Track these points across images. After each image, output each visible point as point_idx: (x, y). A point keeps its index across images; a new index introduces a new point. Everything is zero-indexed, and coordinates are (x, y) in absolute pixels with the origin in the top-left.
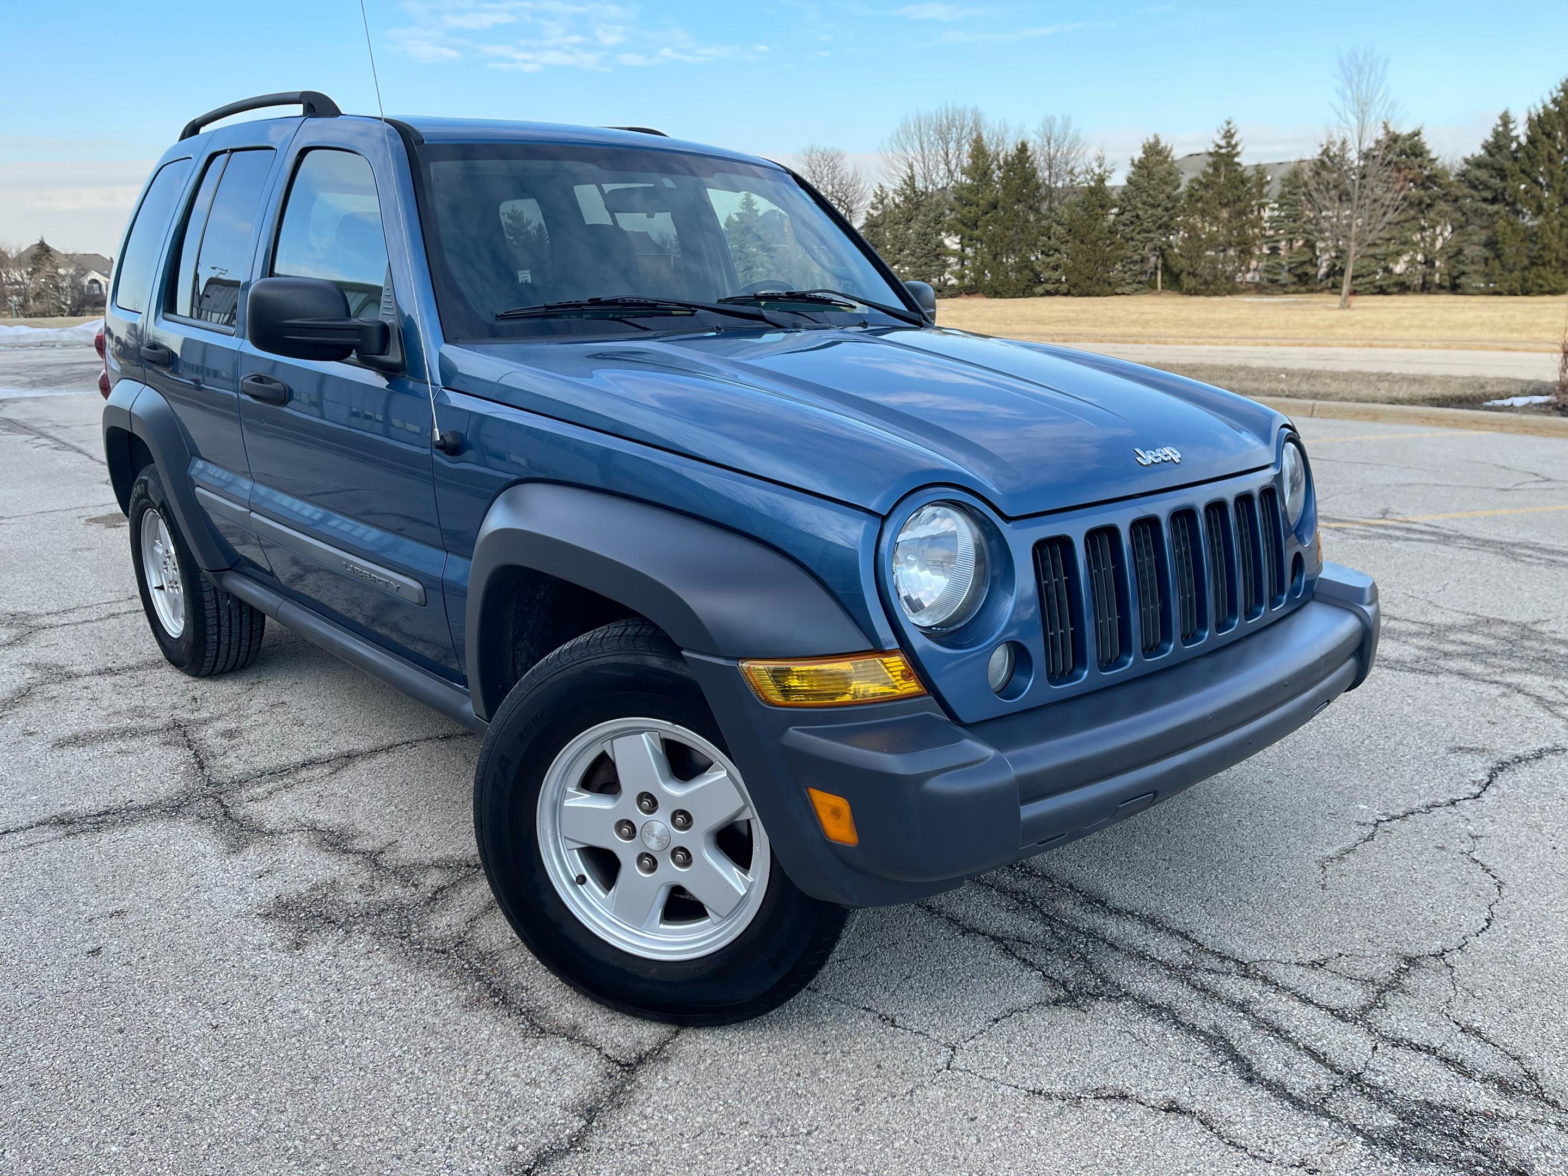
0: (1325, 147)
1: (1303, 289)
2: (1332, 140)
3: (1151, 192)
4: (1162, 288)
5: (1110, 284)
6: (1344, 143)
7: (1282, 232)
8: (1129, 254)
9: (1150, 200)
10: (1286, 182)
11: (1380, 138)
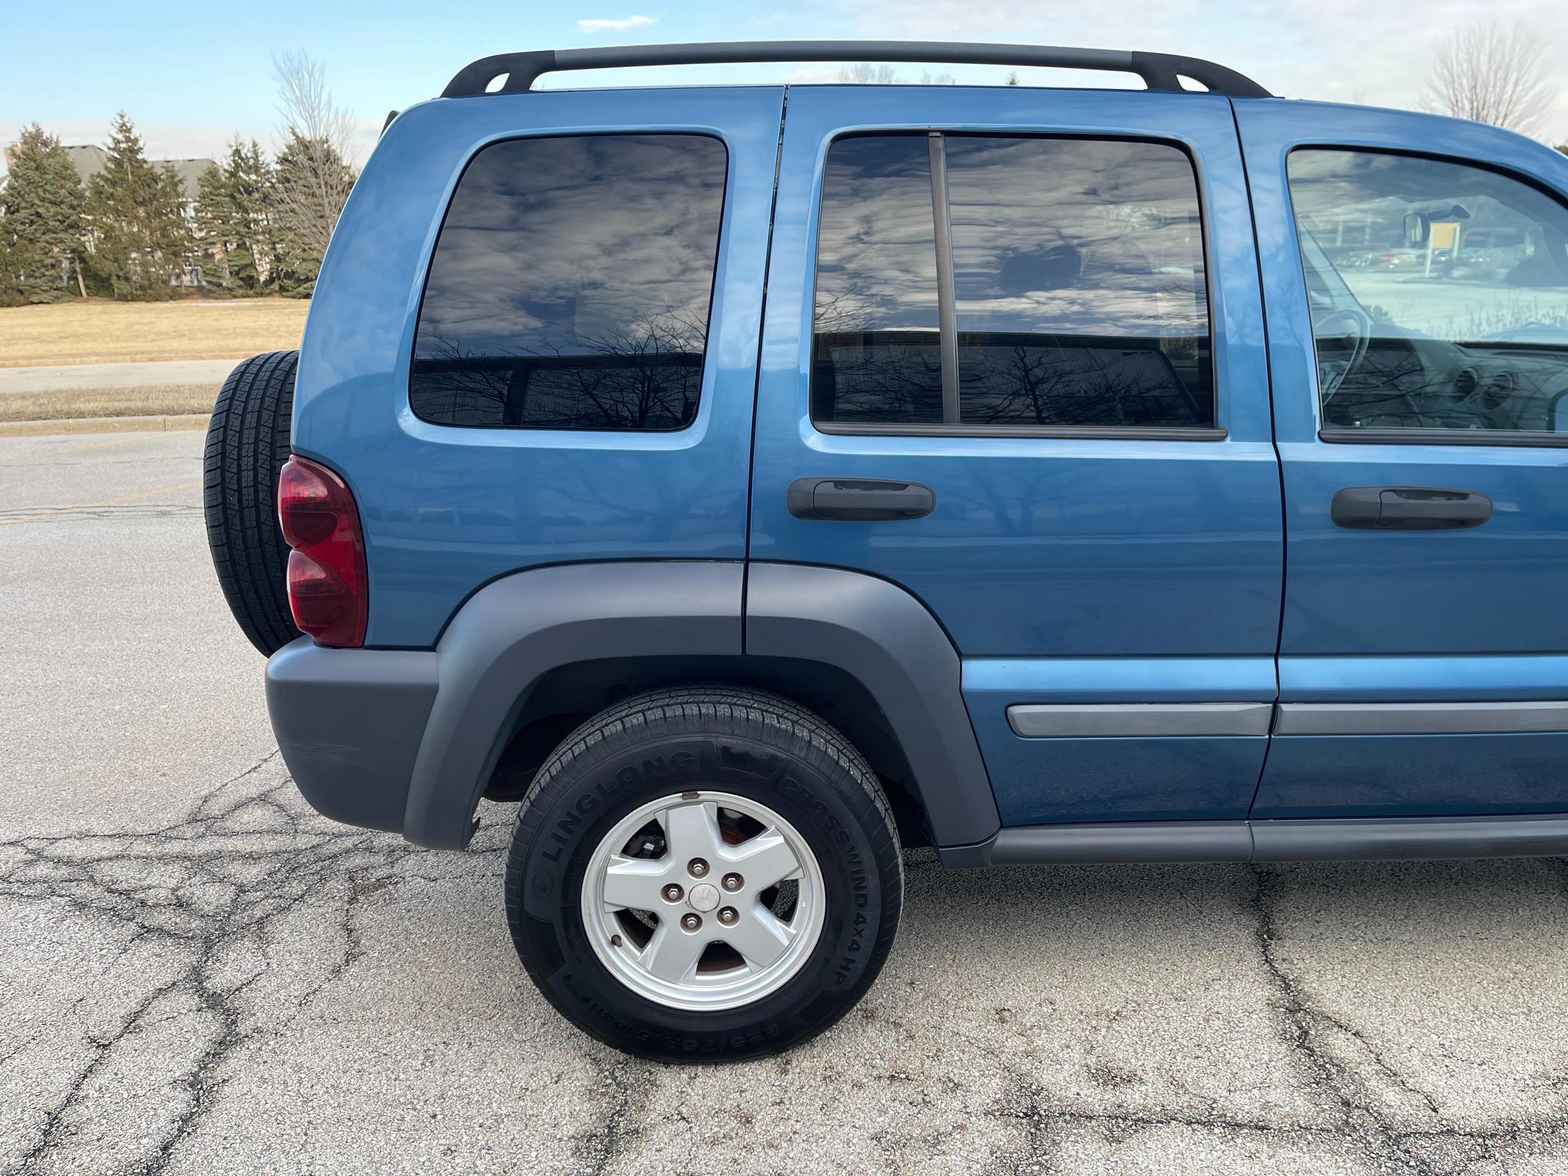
0: (234, 148)
1: (251, 292)
2: (240, 140)
3: (48, 187)
4: (88, 294)
5: (21, 292)
6: (255, 145)
7: (213, 233)
8: (37, 257)
9: (48, 195)
10: (202, 182)
11: (292, 143)
